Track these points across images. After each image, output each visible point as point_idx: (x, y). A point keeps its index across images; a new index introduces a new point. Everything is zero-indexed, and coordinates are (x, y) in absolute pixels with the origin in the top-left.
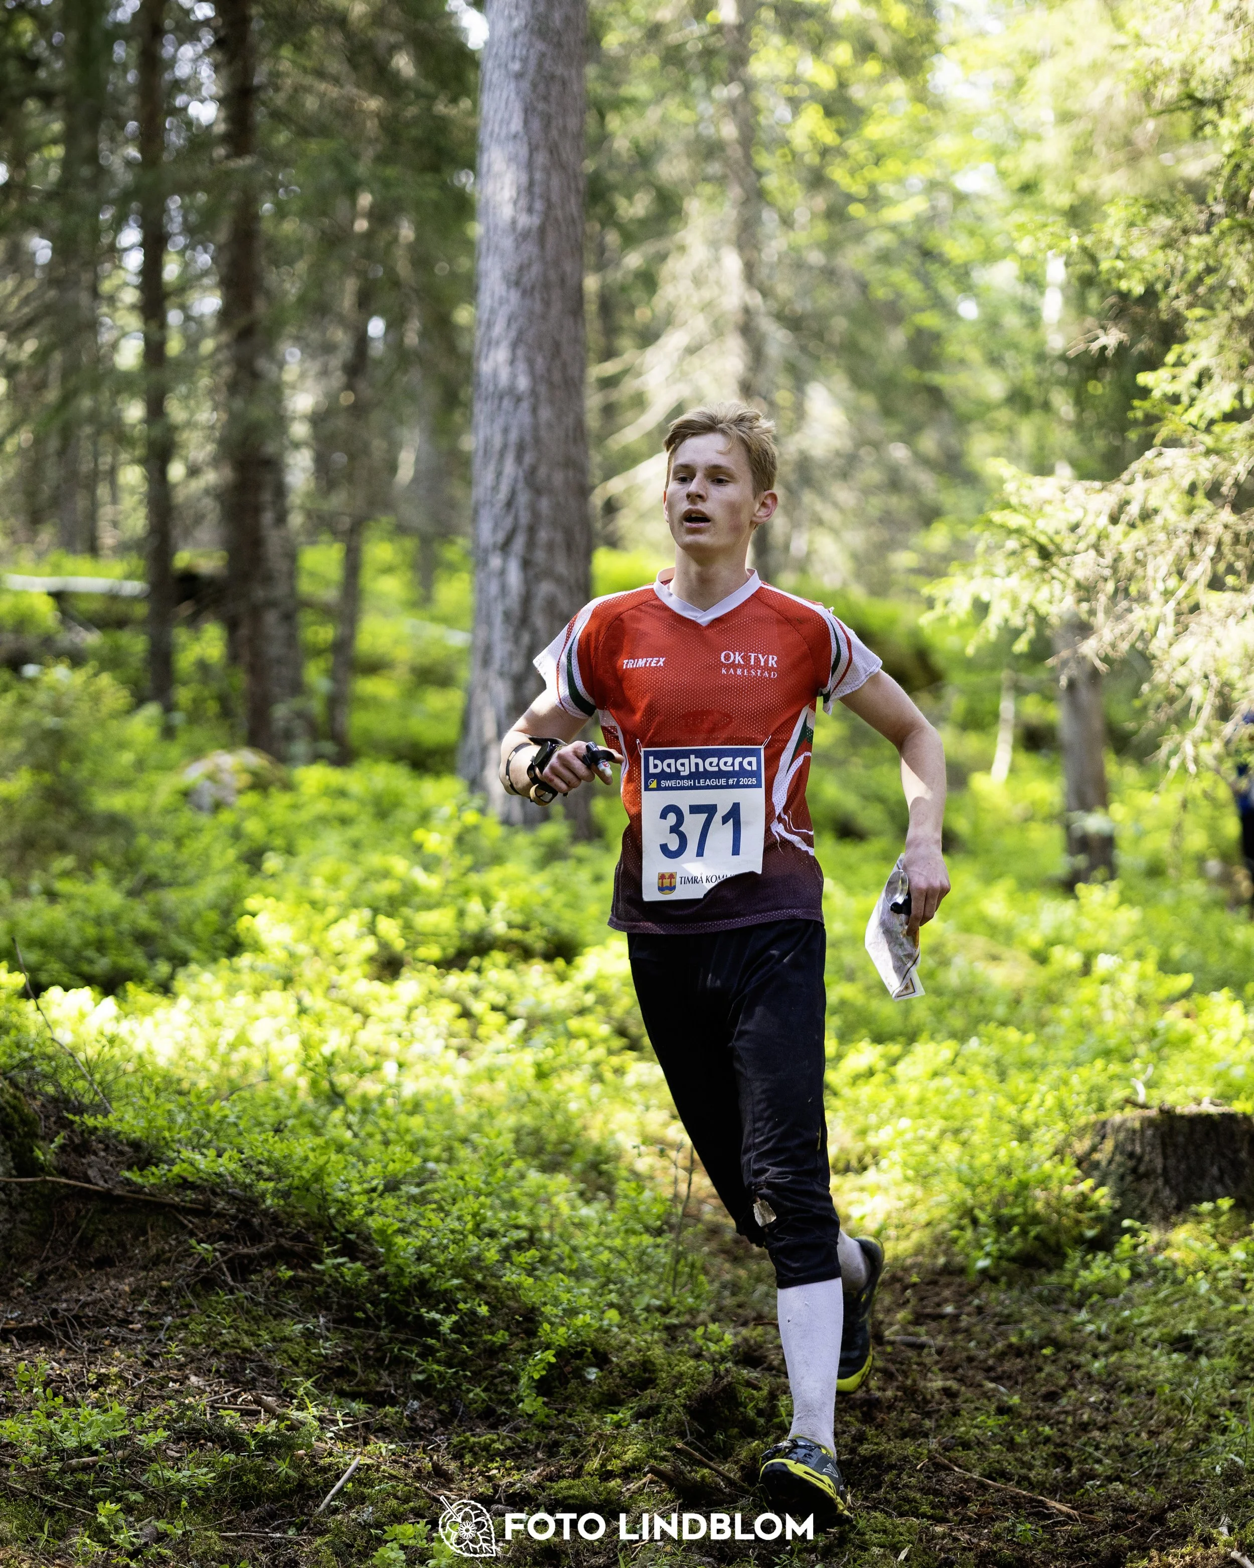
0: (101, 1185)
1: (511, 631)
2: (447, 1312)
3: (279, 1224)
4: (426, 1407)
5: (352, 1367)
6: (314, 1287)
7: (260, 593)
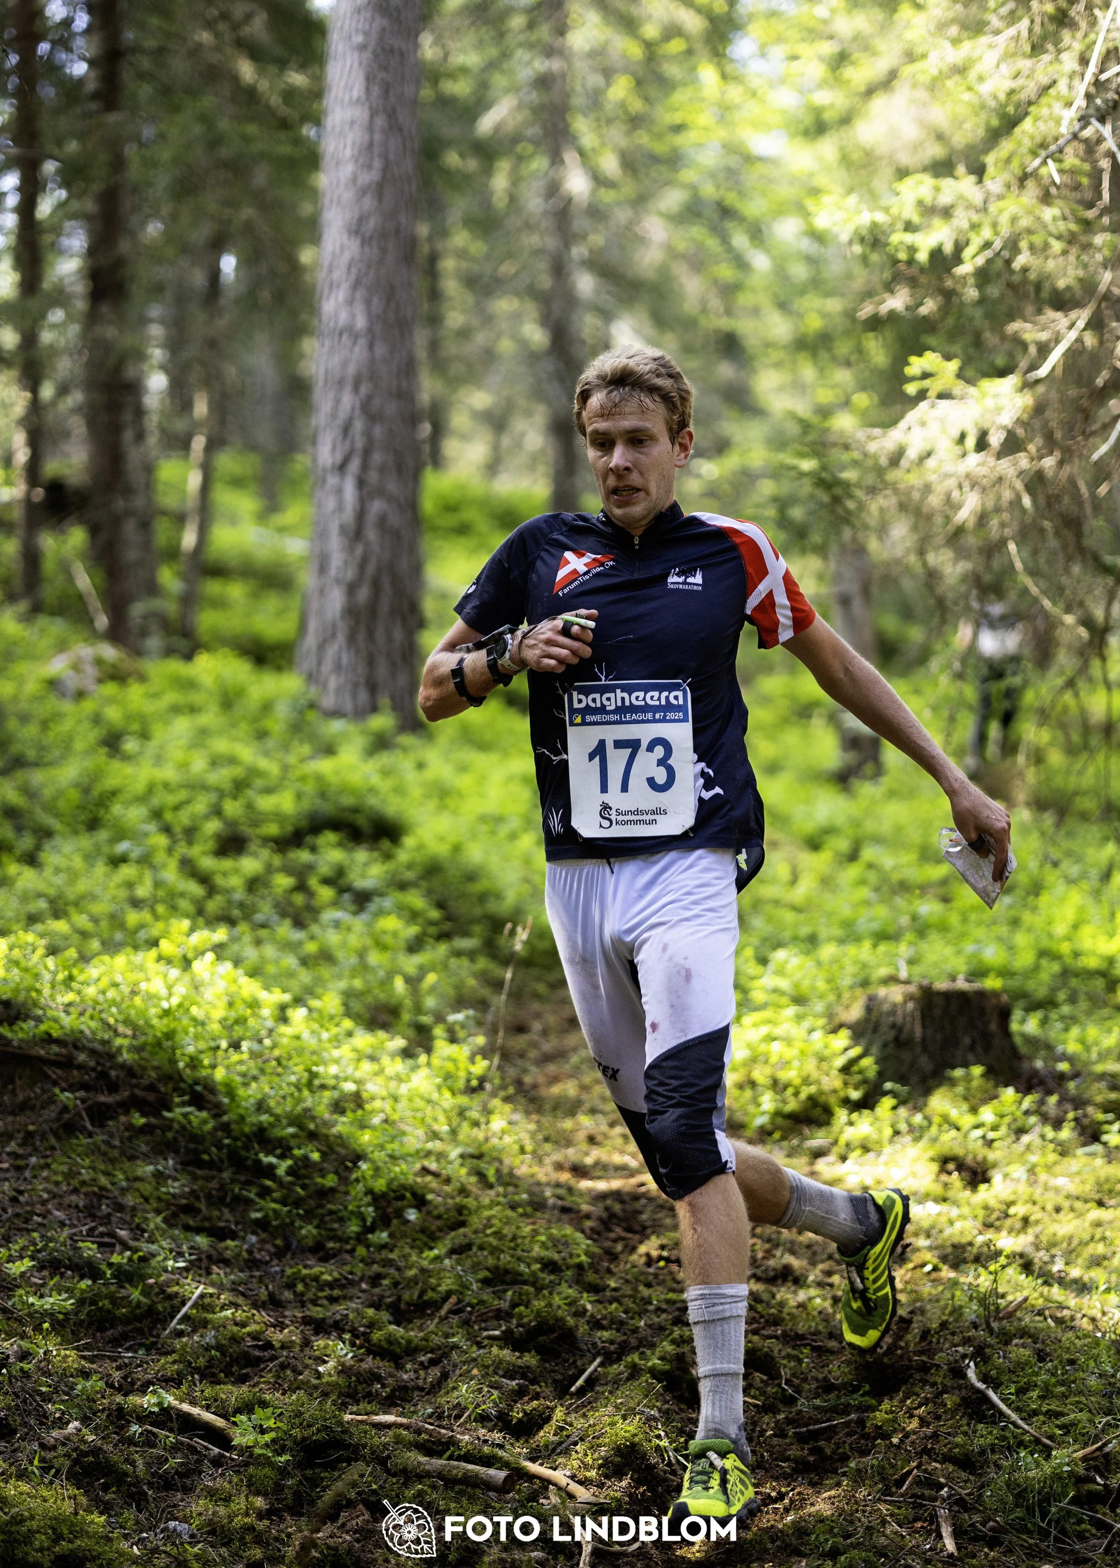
1: (346, 543)
2: (282, 1157)
3: (134, 1076)
4: (262, 1241)
5: (197, 1204)
6: (164, 1132)
7: (120, 504)
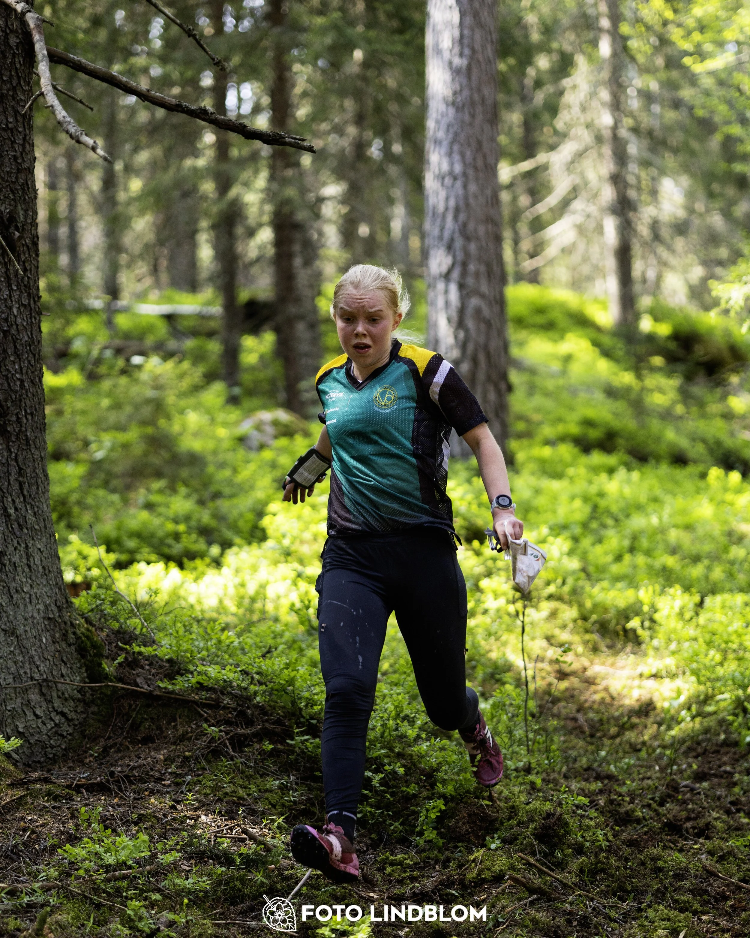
0: (146, 688)
1: (452, 330)
2: (376, 771)
3: (266, 714)
4: (362, 836)
5: (313, 809)
6: (288, 757)
7: (292, 309)
